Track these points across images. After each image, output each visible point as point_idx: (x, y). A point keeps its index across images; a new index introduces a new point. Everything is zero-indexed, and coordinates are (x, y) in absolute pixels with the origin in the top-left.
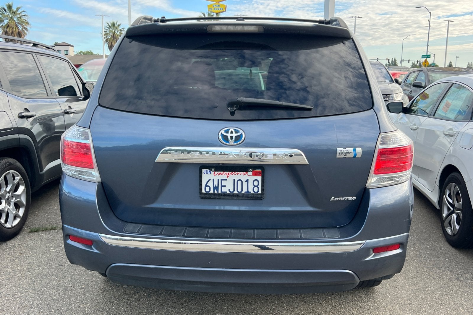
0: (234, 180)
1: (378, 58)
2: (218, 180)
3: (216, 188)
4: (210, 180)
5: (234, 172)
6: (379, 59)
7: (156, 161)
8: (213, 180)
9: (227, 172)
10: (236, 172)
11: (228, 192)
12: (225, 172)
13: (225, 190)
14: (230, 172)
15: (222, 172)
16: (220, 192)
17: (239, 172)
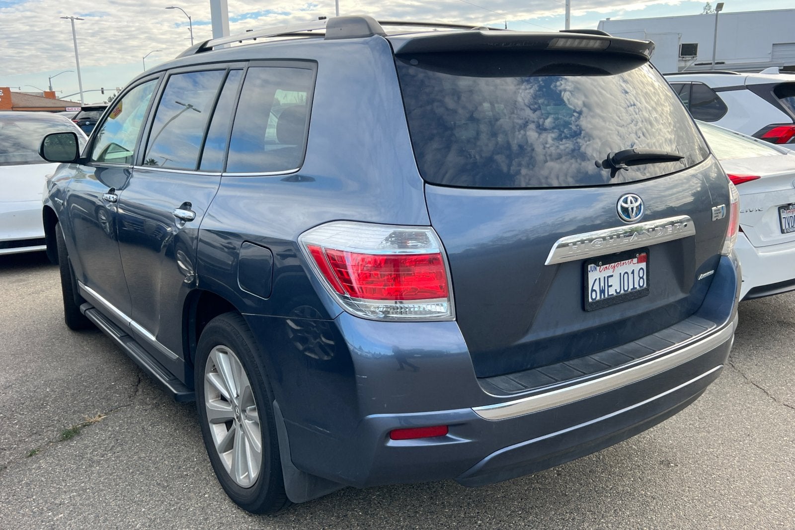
0: (620, 274)
1: (102, 89)
2: (605, 278)
3: (602, 291)
4: (596, 279)
5: (619, 263)
6: (104, 89)
7: (546, 264)
8: (600, 279)
9: (613, 264)
10: (622, 262)
11: (615, 294)
12: (611, 265)
13: (612, 291)
14: (616, 263)
15: (608, 266)
16: (606, 296)
17: (624, 262)
